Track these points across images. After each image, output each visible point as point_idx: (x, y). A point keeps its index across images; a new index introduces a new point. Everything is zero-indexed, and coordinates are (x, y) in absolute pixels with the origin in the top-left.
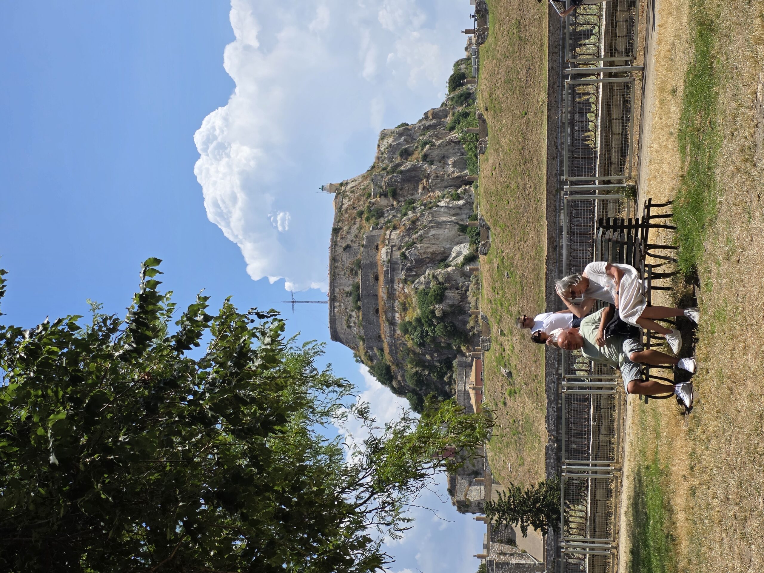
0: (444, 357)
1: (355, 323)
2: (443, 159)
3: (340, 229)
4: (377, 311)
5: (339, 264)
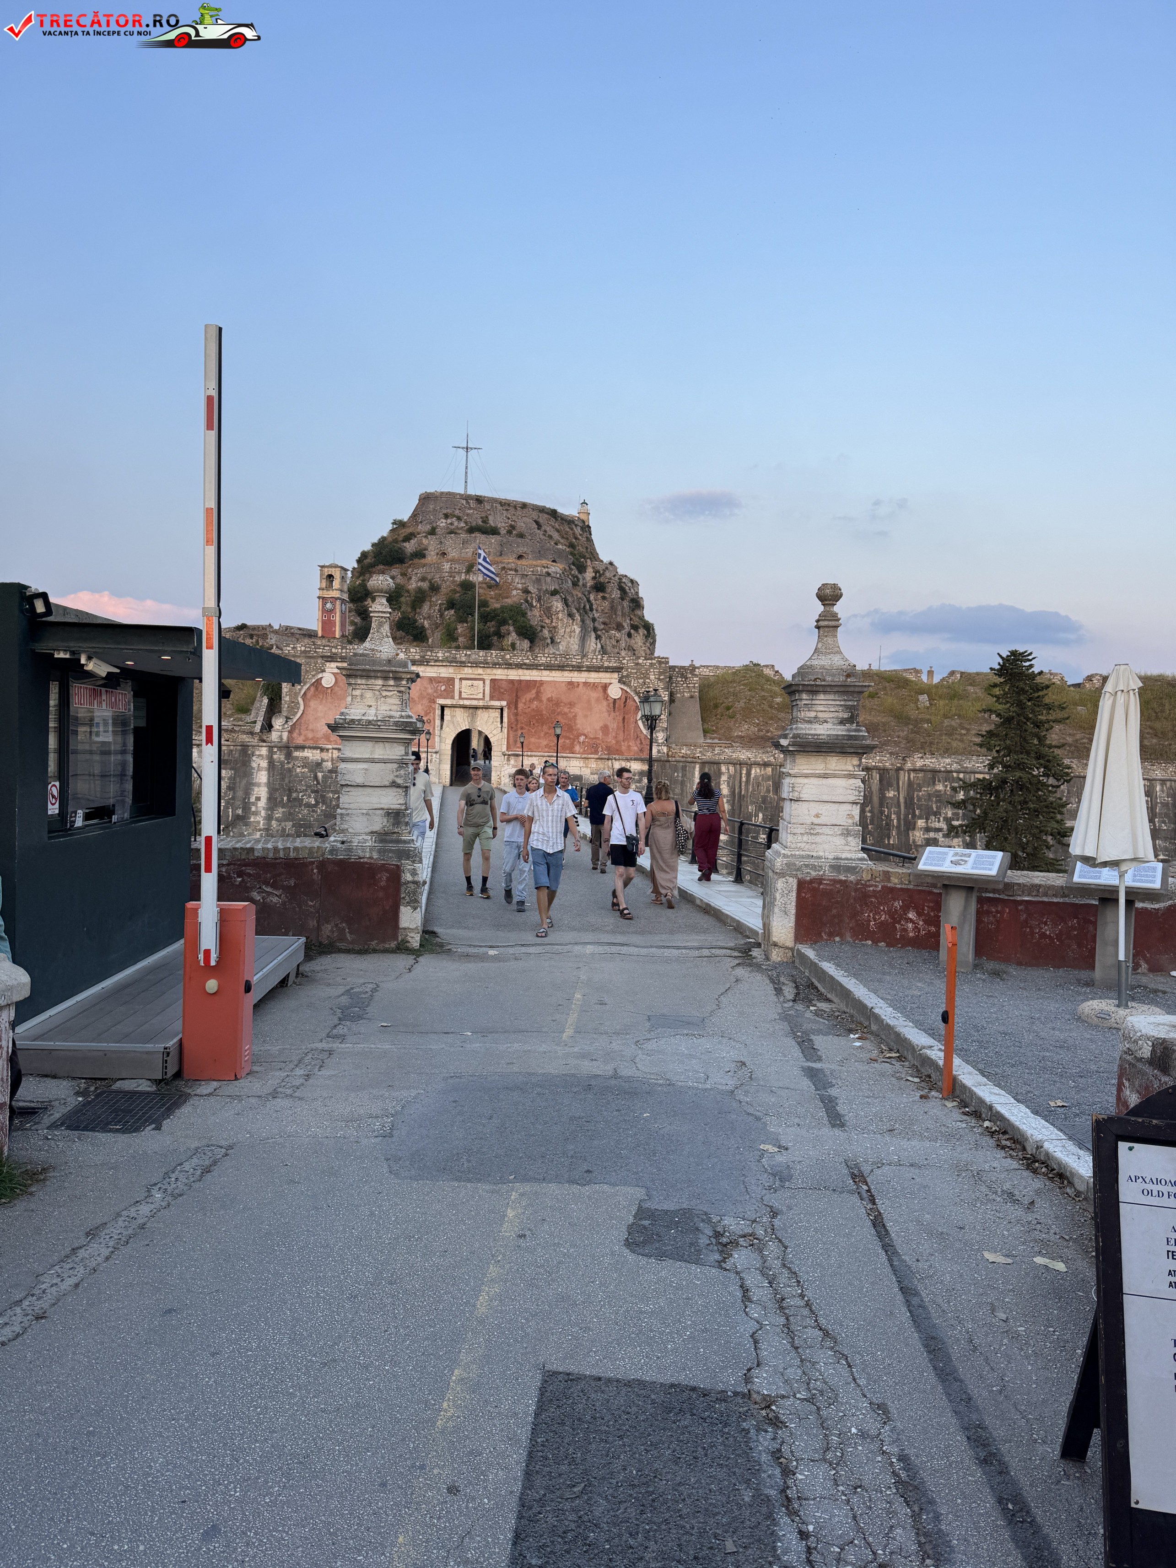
5: (519, 513)
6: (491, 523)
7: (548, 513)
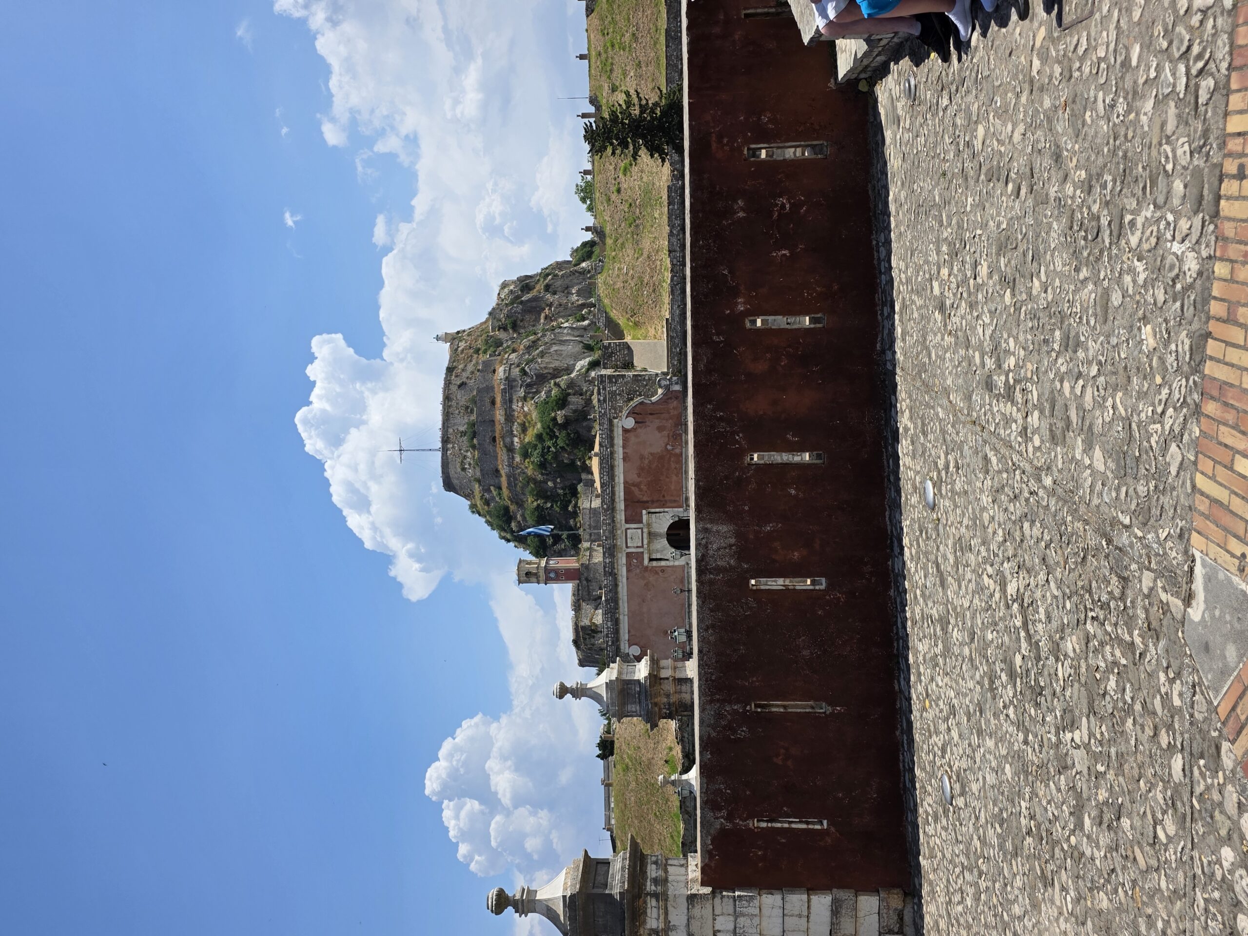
0: (568, 483)
1: (470, 464)
2: (566, 290)
3: (455, 367)
4: (494, 439)
5: (454, 403)
6: (465, 428)
7: (451, 375)
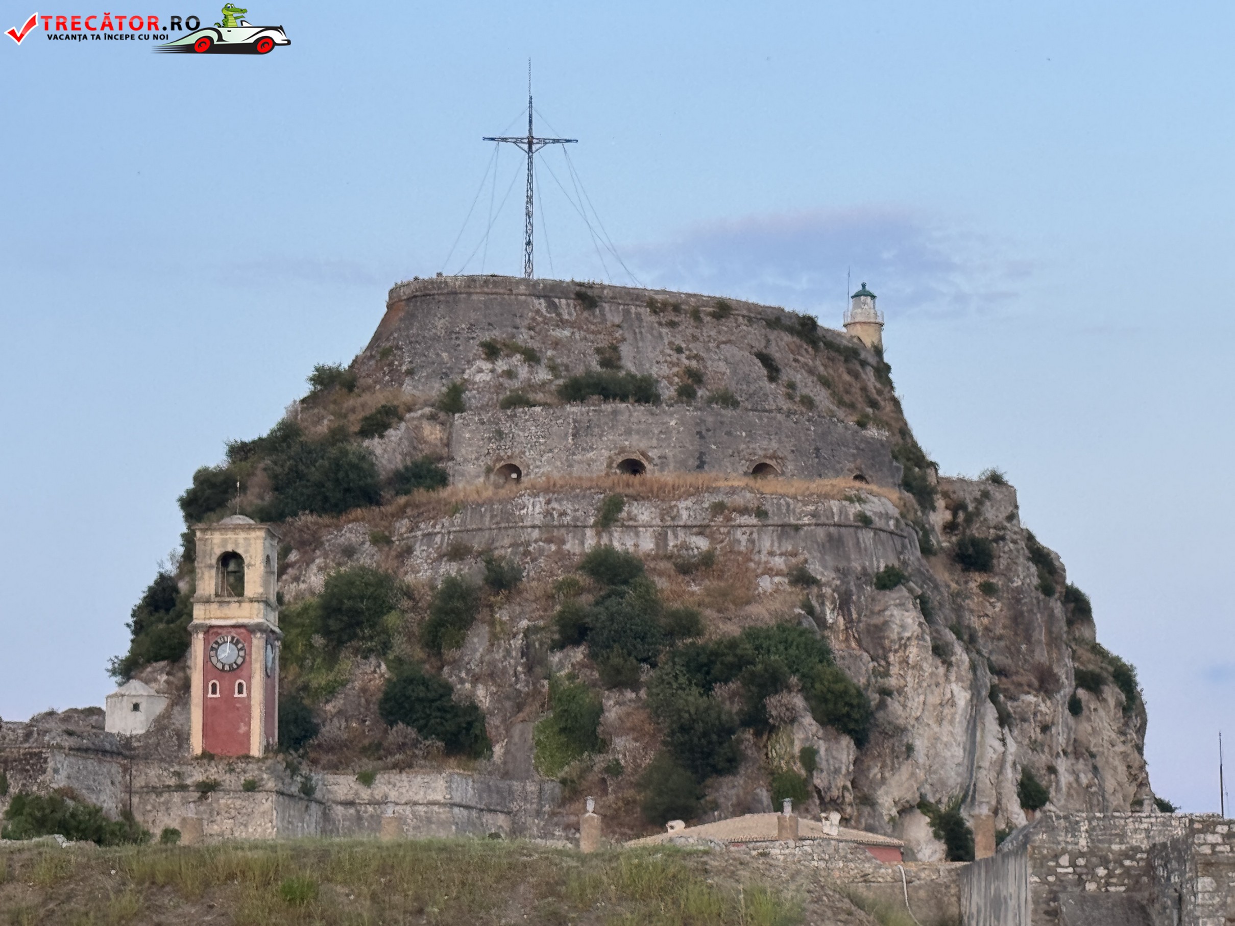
5: (708, 333)
6: (629, 365)
7: (791, 330)
